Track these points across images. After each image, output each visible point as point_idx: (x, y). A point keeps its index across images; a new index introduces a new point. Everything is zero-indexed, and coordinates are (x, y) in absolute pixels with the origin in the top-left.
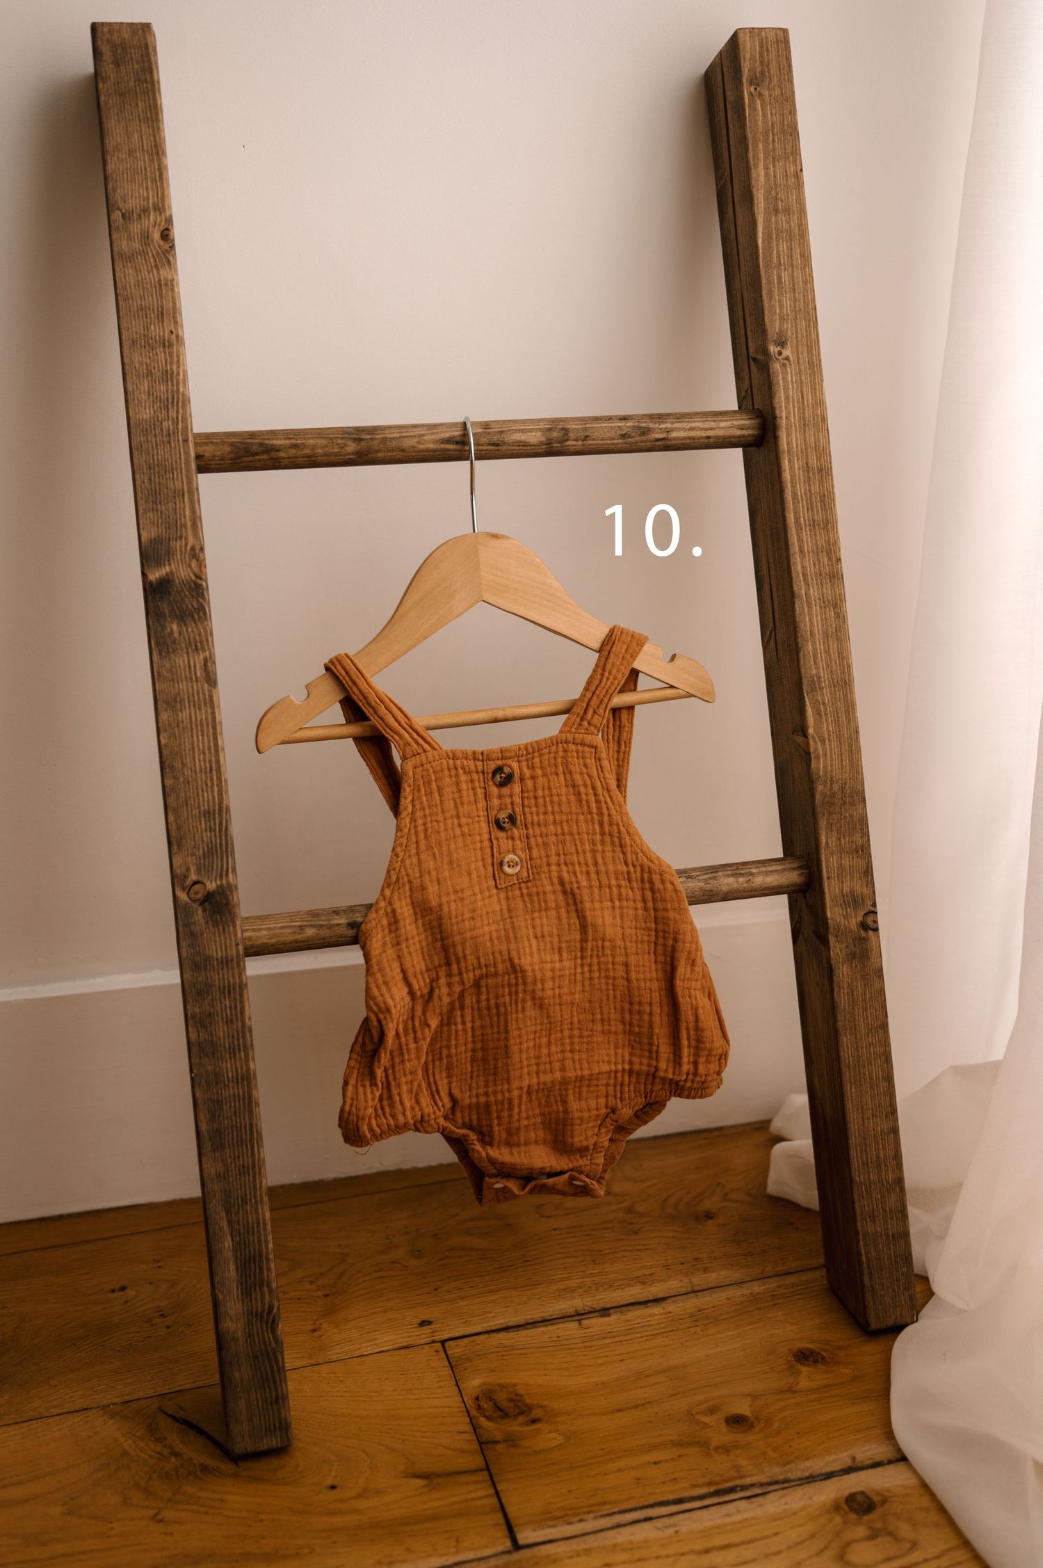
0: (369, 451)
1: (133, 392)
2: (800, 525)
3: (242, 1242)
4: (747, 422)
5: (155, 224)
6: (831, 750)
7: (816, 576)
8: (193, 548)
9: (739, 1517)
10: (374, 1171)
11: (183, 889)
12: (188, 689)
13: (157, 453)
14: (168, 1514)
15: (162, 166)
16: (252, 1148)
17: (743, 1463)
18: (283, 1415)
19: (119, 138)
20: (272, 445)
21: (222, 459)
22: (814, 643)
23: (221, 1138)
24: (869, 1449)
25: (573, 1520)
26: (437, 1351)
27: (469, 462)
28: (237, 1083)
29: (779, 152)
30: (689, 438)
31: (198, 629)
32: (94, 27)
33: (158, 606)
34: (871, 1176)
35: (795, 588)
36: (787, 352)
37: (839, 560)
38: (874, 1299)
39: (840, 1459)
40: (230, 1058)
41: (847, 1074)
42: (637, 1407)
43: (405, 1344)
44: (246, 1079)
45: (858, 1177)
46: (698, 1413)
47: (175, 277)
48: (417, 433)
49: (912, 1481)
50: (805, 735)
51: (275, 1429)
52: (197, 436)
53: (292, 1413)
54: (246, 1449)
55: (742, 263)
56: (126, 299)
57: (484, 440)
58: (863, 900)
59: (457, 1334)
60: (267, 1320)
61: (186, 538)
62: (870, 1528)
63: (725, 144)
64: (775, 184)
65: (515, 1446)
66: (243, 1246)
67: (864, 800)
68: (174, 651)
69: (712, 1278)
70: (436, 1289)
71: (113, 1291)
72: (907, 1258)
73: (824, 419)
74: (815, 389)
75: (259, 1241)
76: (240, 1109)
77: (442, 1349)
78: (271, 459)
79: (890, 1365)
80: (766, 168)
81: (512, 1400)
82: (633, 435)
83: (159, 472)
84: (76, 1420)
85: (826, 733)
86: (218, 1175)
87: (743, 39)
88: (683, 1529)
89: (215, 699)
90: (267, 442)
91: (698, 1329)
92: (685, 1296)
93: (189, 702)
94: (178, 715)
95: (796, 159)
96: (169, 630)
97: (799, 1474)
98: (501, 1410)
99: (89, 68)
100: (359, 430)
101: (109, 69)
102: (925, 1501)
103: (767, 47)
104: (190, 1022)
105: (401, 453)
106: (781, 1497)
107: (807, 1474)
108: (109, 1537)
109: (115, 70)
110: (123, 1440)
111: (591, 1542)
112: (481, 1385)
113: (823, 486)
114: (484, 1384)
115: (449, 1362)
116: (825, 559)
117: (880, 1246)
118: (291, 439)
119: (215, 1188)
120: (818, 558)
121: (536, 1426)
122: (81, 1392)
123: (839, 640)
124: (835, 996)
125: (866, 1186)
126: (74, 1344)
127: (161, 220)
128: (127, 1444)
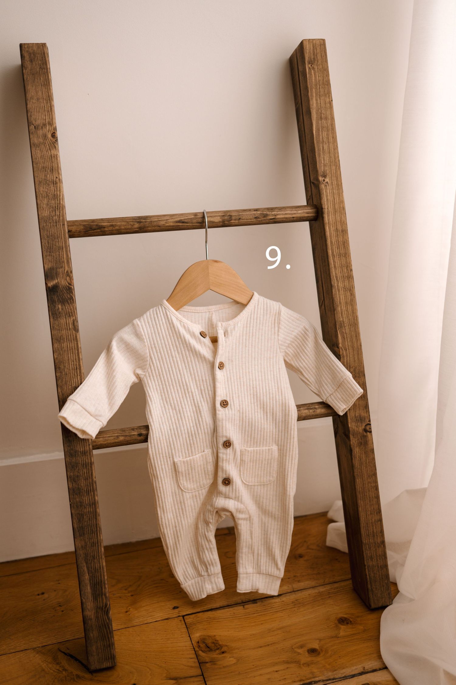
0: (144, 227)
1: (40, 204)
2: (334, 255)
3: (93, 576)
4: (311, 210)
5: (49, 130)
6: (349, 354)
7: (342, 277)
8: (67, 272)
12: (66, 334)
13: (51, 231)
15: (52, 105)
16: (97, 534)
17: (315, 671)
18: (112, 652)
19: (32, 93)
20: (102, 225)
21: (80, 232)
22: (341, 307)
23: (83, 531)
24: (371, 664)
26: (181, 621)
28: (90, 506)
29: (322, 93)
30: (285, 218)
31: (70, 307)
32: (21, 45)
33: (52, 297)
34: (370, 540)
35: (332, 283)
36: (327, 180)
37: (351, 270)
38: (373, 594)
39: (358, 668)
40: (87, 495)
41: (359, 496)
42: (268, 645)
43: (167, 617)
44: (94, 504)
45: (365, 540)
46: (295, 648)
47: (58, 154)
48: (165, 218)
49: (390, 678)
50: (338, 347)
51: (109, 659)
52: (69, 222)
53: (116, 650)
54: (96, 668)
55: (307, 141)
56: (37, 164)
57: (195, 221)
58: (365, 419)
59: (190, 613)
60: (104, 610)
61: (64, 268)
63: (299, 89)
64: (321, 107)
65: (215, 664)
66: (93, 578)
68: (60, 317)
69: (302, 585)
71: (38, 595)
72: (387, 576)
73: (344, 208)
74: (340, 196)
75: (101, 575)
76: (91, 517)
77: (183, 620)
78: (102, 231)
79: (380, 624)
80: (317, 100)
81: (213, 643)
82: (260, 217)
83: (52, 239)
84: (22, 655)
85: (347, 346)
86: (82, 547)
87: (305, 44)
89: (78, 337)
90: (99, 224)
91: (296, 609)
92: (290, 594)
93: (67, 339)
94: (61, 345)
95: (330, 96)
96: (57, 308)
97: (340, 676)
98: (209, 648)
99: (19, 62)
100: (140, 218)
101: (28, 64)
103: (316, 47)
104: (69, 479)
105: (159, 228)
107: (343, 676)
109: (30, 64)
110: (42, 663)
112: (200, 636)
113: (344, 238)
114: (201, 636)
115: (186, 626)
116: (346, 270)
117: (375, 571)
118: (110, 222)
119: (81, 552)
120: (342, 269)
121: (224, 655)
122: (23, 642)
123: (352, 305)
124: (353, 461)
125: (368, 545)
126: (21, 620)
127: (51, 129)
128: (44, 665)
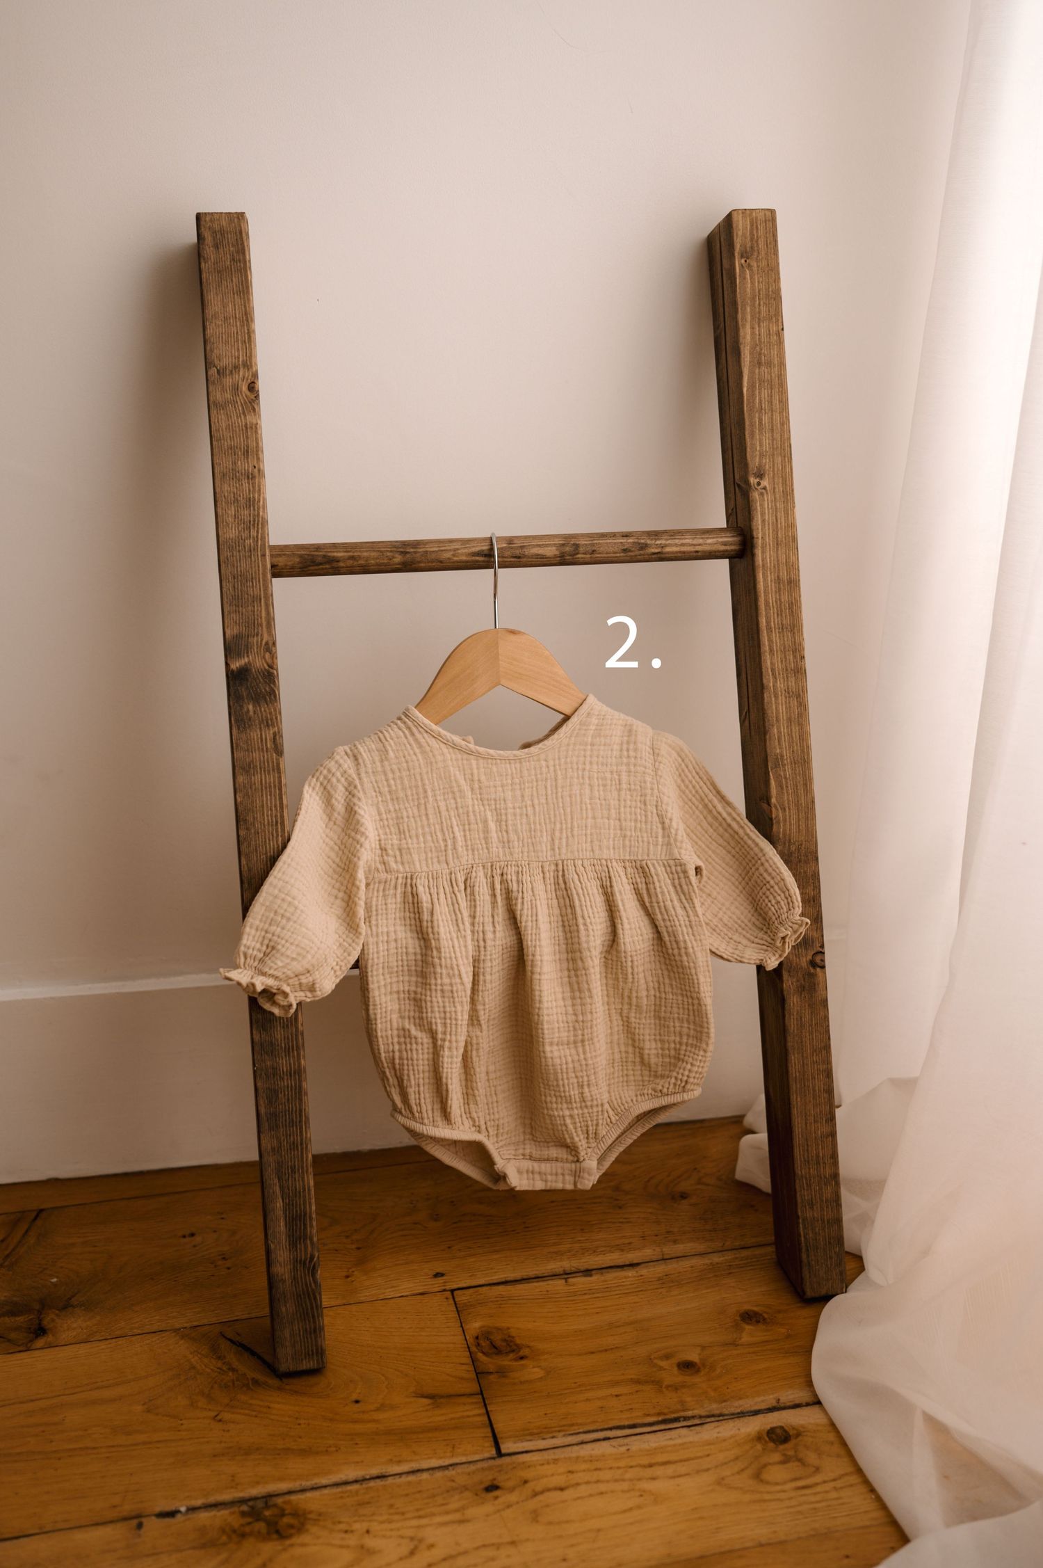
0: (413, 562)
1: (223, 515)
2: (771, 628)
3: (291, 1204)
4: (730, 539)
5: (244, 378)
6: (790, 816)
7: (783, 671)
8: (267, 643)
9: (679, 1441)
12: (260, 758)
13: (240, 566)
15: (251, 331)
16: (301, 1128)
17: (688, 1399)
18: (319, 1343)
19: (216, 308)
20: (334, 557)
21: (292, 568)
22: (779, 728)
23: (276, 1120)
24: (792, 1394)
25: (548, 1436)
26: (447, 1298)
27: (493, 570)
28: (291, 1076)
29: (763, 314)
30: (680, 552)
31: (269, 709)
32: (199, 216)
33: (238, 689)
34: (811, 1171)
35: (765, 681)
36: (765, 483)
37: (803, 658)
38: (809, 1272)
39: (769, 1400)
40: (286, 1056)
41: (794, 1087)
42: (606, 1350)
43: (421, 1291)
44: (298, 1073)
45: (800, 1169)
46: (655, 1358)
47: (259, 422)
48: (452, 547)
49: (824, 1421)
50: (769, 804)
51: (313, 1354)
52: (273, 548)
53: (327, 1342)
54: (289, 1369)
55: (731, 404)
56: (219, 440)
57: (508, 553)
58: (813, 942)
59: (464, 1285)
60: (308, 1266)
61: (262, 635)
62: (784, 1455)
63: (721, 302)
64: (760, 341)
65: (504, 1377)
66: (291, 1207)
68: (249, 727)
70: (449, 1247)
71: (184, 1237)
72: (840, 1240)
73: (795, 539)
74: (788, 514)
75: (304, 1200)
76: (292, 1097)
77: (451, 1297)
78: (333, 568)
79: (817, 1328)
80: (752, 328)
81: (505, 1340)
82: (633, 549)
83: (241, 581)
84: (154, 1339)
85: (786, 802)
86: (273, 1149)
87: (736, 218)
88: (634, 1448)
89: (281, 766)
90: (329, 554)
91: (663, 1290)
92: (656, 1263)
93: (260, 768)
94: (251, 778)
95: (778, 320)
96: (246, 709)
97: (733, 1410)
98: (496, 1348)
99: (195, 240)
100: (405, 544)
101: (209, 251)
102: (831, 1437)
103: (757, 226)
104: (255, 1026)
105: (439, 564)
106: (715, 1427)
107: (739, 1411)
108: (180, 1431)
109: (214, 252)
110: (191, 1356)
111: (559, 1454)
112: (481, 1327)
113: (791, 595)
114: (483, 1327)
115: (457, 1308)
116: (792, 657)
117: (817, 1229)
118: (349, 551)
119: (270, 1159)
120: (785, 656)
121: (523, 1362)
122: (157, 1318)
123: (800, 725)
124: (786, 1021)
125: (806, 1179)
126: (152, 1279)
127: (249, 375)
128: (194, 1360)
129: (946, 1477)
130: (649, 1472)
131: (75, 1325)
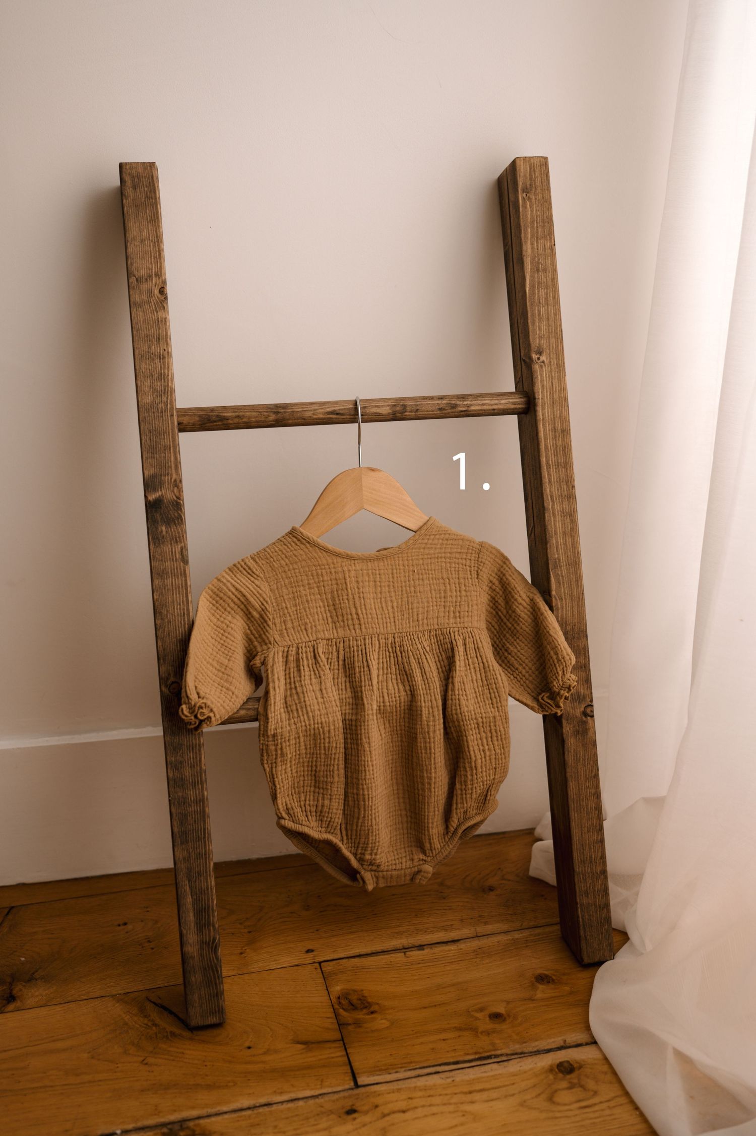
0: (284, 420)
1: (141, 386)
2: (549, 465)
3: (198, 899)
4: (518, 400)
5: (156, 284)
6: (566, 605)
7: (559, 497)
8: (175, 481)
9: (491, 1073)
10: (282, 854)
11: (166, 686)
12: (171, 566)
13: (155, 423)
14: (151, 1060)
15: (161, 249)
16: (205, 842)
17: (497, 1041)
18: (221, 1004)
19: (135, 233)
20: (224, 416)
21: (194, 425)
22: (556, 539)
23: (186, 837)
24: (575, 1036)
25: (391, 1071)
26: (316, 968)
27: (342, 425)
28: (197, 803)
29: (540, 234)
30: (481, 410)
31: (178, 530)
32: (121, 165)
33: (154, 515)
34: (586, 869)
35: (546, 504)
36: (543, 358)
37: (573, 487)
38: (586, 944)
39: (558, 1041)
40: (193, 788)
41: (572, 806)
42: (435, 1006)
43: (296, 963)
44: (202, 801)
45: (578, 868)
47: (167, 317)
48: (312, 408)
49: (600, 1056)
50: (550, 596)
51: (216, 1012)
52: (179, 410)
53: (227, 1003)
54: (198, 1024)
55: (517, 300)
56: (138, 330)
58: (584, 698)
59: (329, 958)
60: (211, 946)
61: (171, 475)
62: (570, 1082)
63: (508, 225)
64: (538, 254)
65: (360, 1027)
66: (198, 902)
67: (587, 636)
68: (163, 543)
70: (317, 930)
71: (119, 925)
72: (608, 920)
73: (566, 399)
74: (561, 381)
75: (208, 898)
76: (198, 818)
77: (319, 967)
78: (224, 424)
79: (593, 985)
80: (532, 244)
81: (360, 999)
82: (447, 408)
83: (155, 435)
84: (96, 1003)
85: (563, 594)
86: (184, 859)
87: (519, 164)
88: (458, 1079)
89: (187, 572)
90: (221, 414)
91: (478, 960)
92: (471, 939)
93: (171, 574)
94: (164, 582)
95: (551, 238)
96: (160, 530)
97: (531, 1049)
98: (353, 1006)
99: (118, 183)
100: (277, 406)
101: (129, 191)
102: (605, 1068)
103: (534, 170)
104: (169, 766)
105: (303, 421)
106: (518, 1063)
107: (535, 1049)
108: (115, 1072)
109: (133, 192)
110: (124, 1015)
111: (401, 1085)
112: (342, 990)
113: (564, 441)
114: (344, 989)
115: (323, 975)
116: (565, 486)
117: (591, 912)
118: (236, 412)
119: (182, 866)
120: (560, 486)
121: (373, 1016)
122: (99, 987)
123: (572, 536)
124: (566, 757)
125: (583, 875)
126: (95, 957)
127: (159, 282)
128: (127, 1018)
129: (692, 1097)
130: (469, 1097)
131: (37, 993)
